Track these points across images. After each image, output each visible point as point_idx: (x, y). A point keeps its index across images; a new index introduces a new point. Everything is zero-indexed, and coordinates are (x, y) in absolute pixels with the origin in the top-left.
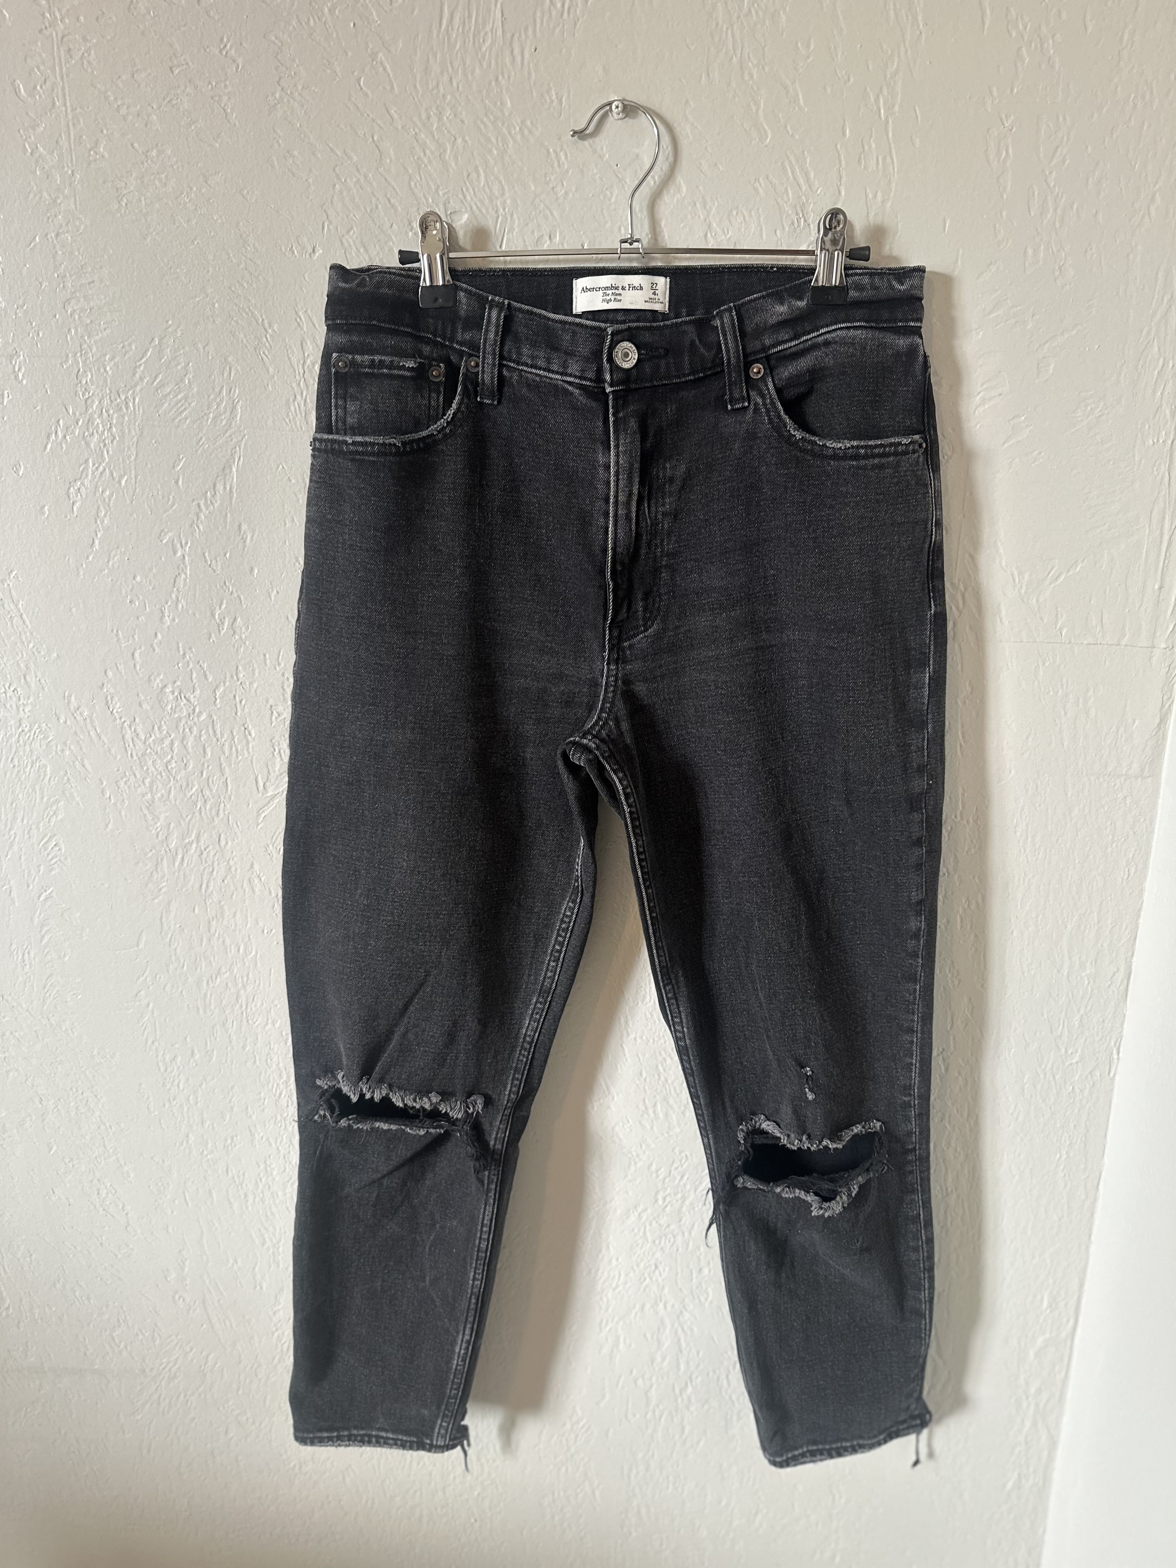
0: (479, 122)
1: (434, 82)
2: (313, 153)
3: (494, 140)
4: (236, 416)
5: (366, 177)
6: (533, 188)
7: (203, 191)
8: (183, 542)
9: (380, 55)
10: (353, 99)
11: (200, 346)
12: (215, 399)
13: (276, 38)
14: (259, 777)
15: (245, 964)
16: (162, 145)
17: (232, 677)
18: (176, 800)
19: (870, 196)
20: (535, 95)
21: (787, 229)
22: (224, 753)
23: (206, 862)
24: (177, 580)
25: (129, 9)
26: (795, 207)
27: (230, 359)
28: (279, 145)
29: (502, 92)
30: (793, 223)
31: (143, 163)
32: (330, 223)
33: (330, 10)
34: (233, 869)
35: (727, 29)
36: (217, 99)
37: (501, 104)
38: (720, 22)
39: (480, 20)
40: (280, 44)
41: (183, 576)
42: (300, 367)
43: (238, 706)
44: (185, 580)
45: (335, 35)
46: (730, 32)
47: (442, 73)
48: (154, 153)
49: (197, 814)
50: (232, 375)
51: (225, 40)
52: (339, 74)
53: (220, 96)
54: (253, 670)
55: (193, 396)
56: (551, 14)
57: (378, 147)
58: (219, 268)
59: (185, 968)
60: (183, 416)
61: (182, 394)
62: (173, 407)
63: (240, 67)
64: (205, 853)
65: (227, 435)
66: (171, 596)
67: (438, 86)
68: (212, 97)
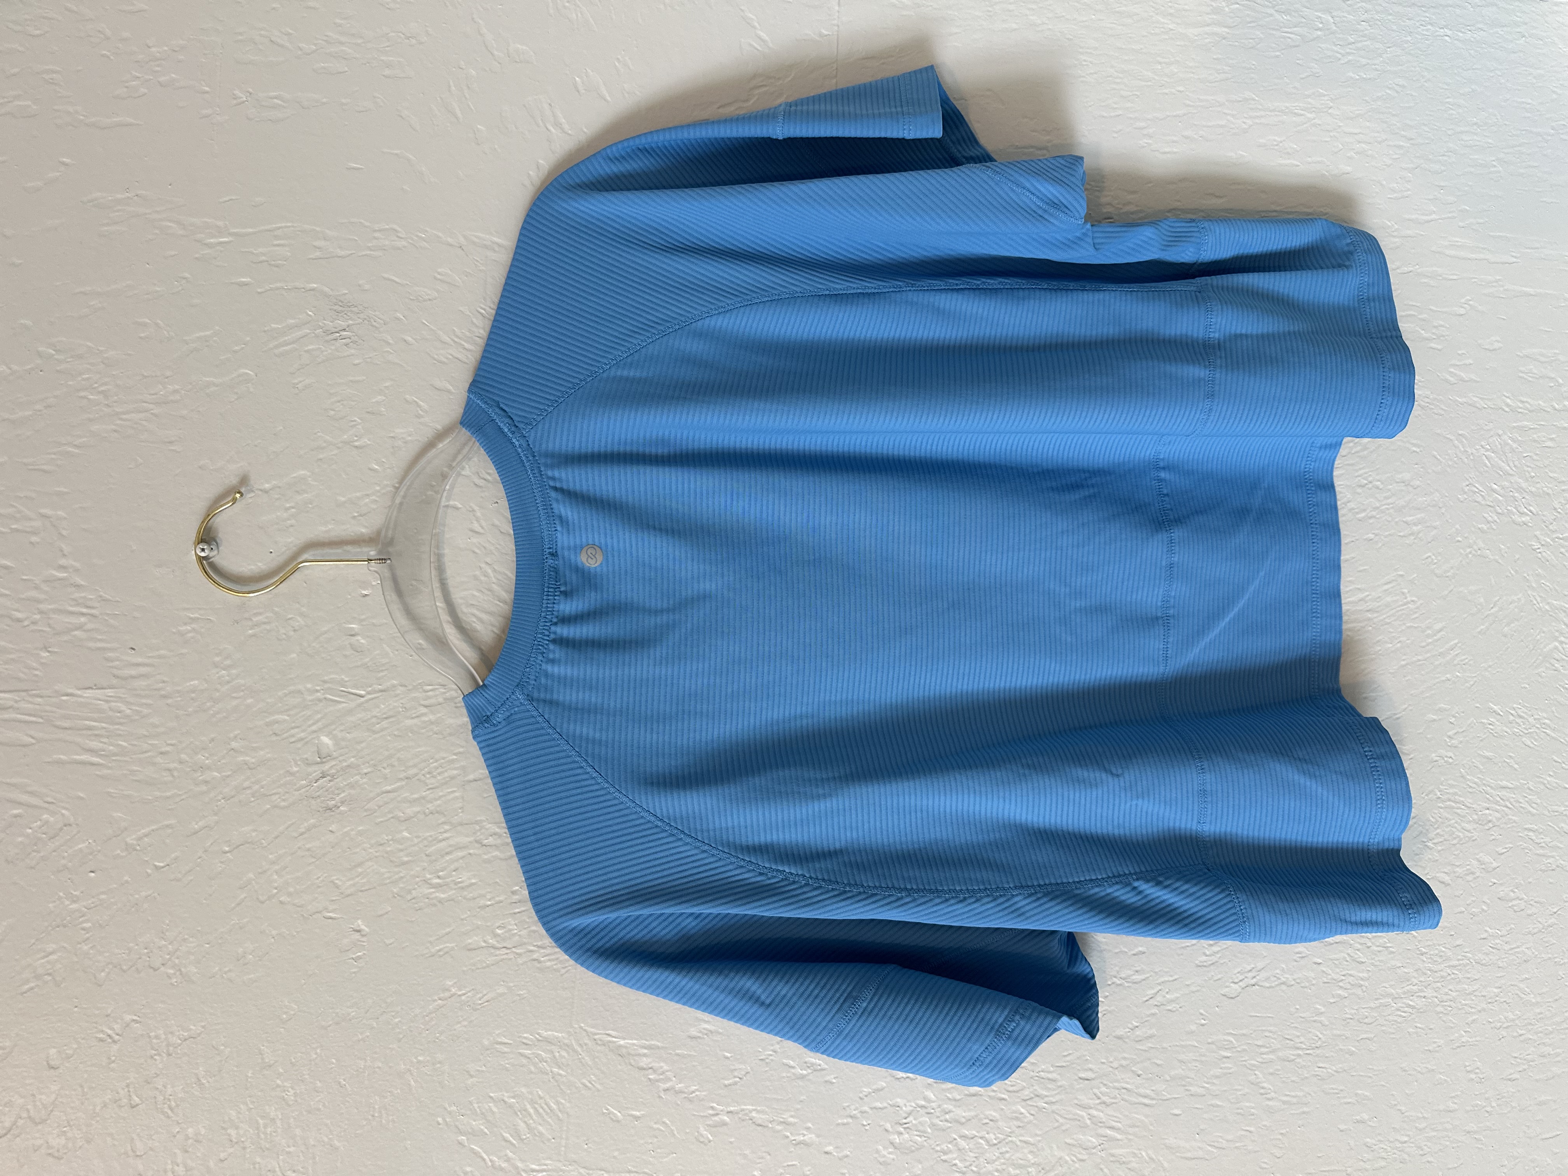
0: (214, 719)
1: (165, 774)
2: (241, 928)
3: (235, 703)
4: (558, 1038)
5: (274, 863)
6: (294, 655)
7: (281, 1070)
8: (711, 1112)
9: (129, 840)
10: (180, 876)
11: (470, 1081)
12: (535, 1065)
13: (103, 971)
15: (1244, 1050)
16: (224, 1122)
18: (1037, 1135)
19: (318, 254)
20: (184, 651)
21: (353, 351)
23: (1115, 1098)
24: (760, 1122)
25: (59, 1158)
26: (327, 341)
27: (486, 1043)
28: (230, 971)
29: (178, 692)
30: (346, 345)
31: (244, 1148)
32: (326, 909)
33: (74, 902)
34: (1124, 1063)
35: (121, 419)
36: (171, 1049)
37: (194, 692)
38: (113, 427)
39: (96, 715)
40: (110, 966)
41: (754, 1114)
42: (498, 952)
44: (758, 1112)
45: (103, 897)
46: (124, 417)
47: (154, 764)
48: (233, 1132)
49: (1054, 1107)
50: (505, 1040)
51: (101, 1036)
52: (150, 892)
55: (531, 1093)
56: (93, 630)
57: (238, 846)
58: (376, 1053)
59: (1252, 1129)
60: (554, 1106)
61: (528, 1107)
62: (544, 1120)
63: (135, 1018)
64: (1104, 1098)
65: (579, 1049)
66: (778, 1132)
67: (169, 770)
68: (169, 1055)
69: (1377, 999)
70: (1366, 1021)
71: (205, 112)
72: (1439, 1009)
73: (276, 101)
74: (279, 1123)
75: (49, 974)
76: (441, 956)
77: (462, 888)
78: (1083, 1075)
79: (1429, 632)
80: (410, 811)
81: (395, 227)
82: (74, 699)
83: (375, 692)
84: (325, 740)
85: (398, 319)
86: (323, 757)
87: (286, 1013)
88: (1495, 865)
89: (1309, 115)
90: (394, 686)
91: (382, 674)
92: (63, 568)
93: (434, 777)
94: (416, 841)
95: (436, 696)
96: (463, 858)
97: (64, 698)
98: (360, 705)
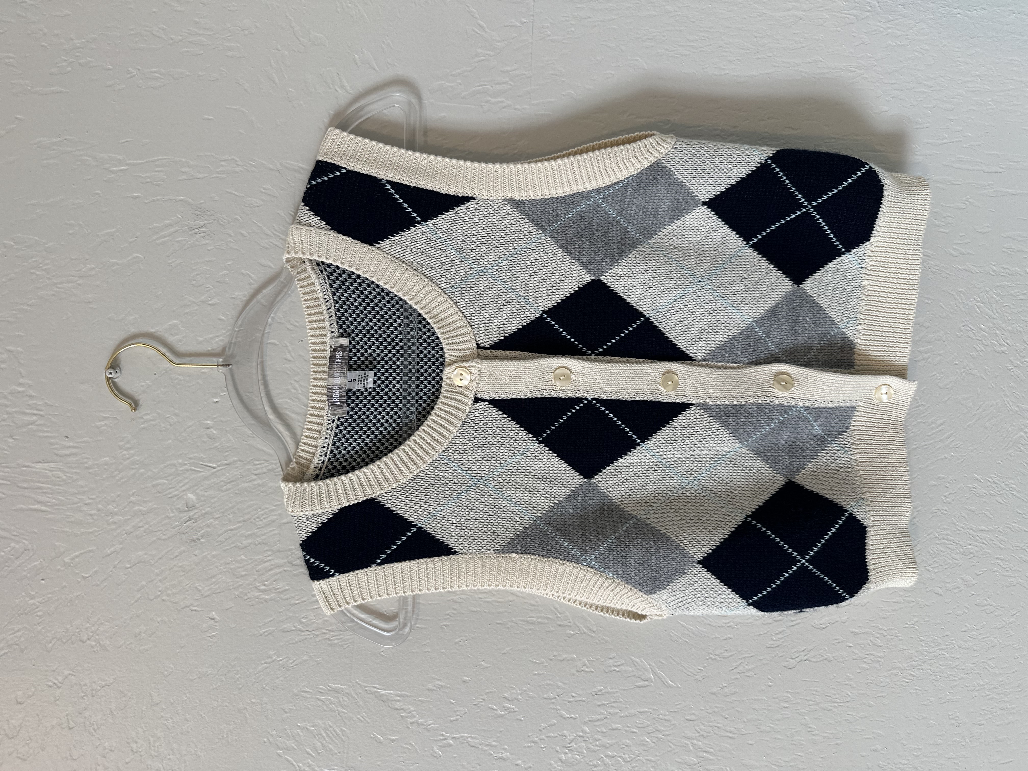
0: (119, 483)
1: (88, 518)
2: (138, 616)
3: (133, 472)
4: (341, 689)
5: (158, 575)
6: (170, 441)
7: (164, 707)
8: (441, 738)
9: (66, 560)
10: (98, 583)
11: (285, 716)
12: (327, 705)
13: (51, 643)
14: (637, 684)
15: (798, 703)
16: (128, 739)
17: (553, 703)
18: (656, 756)
19: (184, 177)
20: (101, 438)
21: (207, 241)
22: (617, 713)
23: (710, 733)
24: (473, 744)
25: (24, 760)
26: (191, 235)
27: (295, 691)
28: (131, 643)
29: (96, 464)
30: (203, 237)
31: (141, 756)
32: (192, 605)
33: (32, 599)
34: (716, 710)
35: (57, 287)
36: (94, 692)
37: (106, 465)
38: (52, 293)
39: (43, 480)
40: (55, 640)
41: (469, 739)
42: (303, 634)
43: (577, 699)
44: (472, 738)
45: (50, 596)
46: (59, 286)
48: (134, 746)
49: (669, 738)
50: (308, 690)
51: (50, 683)
52: (79, 593)
53: (93, 690)
54: (548, 685)
55: (324, 724)
56: (41, 425)
57: (135, 564)
58: (224, 697)
59: (801, 754)
60: (340, 733)
61: (323, 732)
62: (333, 741)
63: (71, 672)
64: (702, 733)
65: (356, 696)
66: (485, 751)
67: (91, 515)
68: (93, 696)
69: (890, 670)
70: (882, 684)
71: (109, 83)
72: (931, 677)
73: (156, 74)
74: (162, 739)
75: (16, 644)
76: (266, 636)
77: (280, 592)
78: (688, 718)
79: (933, 425)
80: (246, 542)
81: (234, 157)
82: (31, 469)
83: (222, 465)
84: (190, 495)
85: (237, 219)
86: (190, 507)
87: (167, 671)
88: (974, 582)
89: (859, 71)
90: (235, 461)
91: (227, 453)
92: (21, 384)
93: (261, 520)
94: (250, 562)
95: (262, 468)
96: (279, 573)
97: (24, 468)
98: (213, 474)
